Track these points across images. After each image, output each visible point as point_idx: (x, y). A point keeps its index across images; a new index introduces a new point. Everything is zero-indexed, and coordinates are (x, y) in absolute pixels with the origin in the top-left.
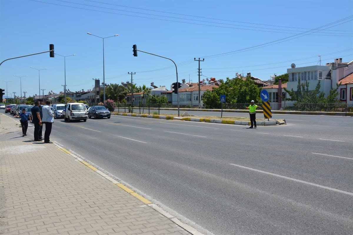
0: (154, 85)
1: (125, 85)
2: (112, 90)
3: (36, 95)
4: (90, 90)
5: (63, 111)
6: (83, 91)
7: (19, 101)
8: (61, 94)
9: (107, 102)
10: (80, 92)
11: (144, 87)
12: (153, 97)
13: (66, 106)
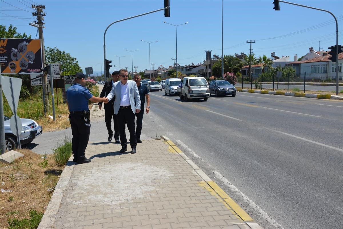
0: (275, 56)
1: (240, 57)
2: (226, 63)
3: (146, 70)
4: (201, 63)
5: (178, 86)
6: (193, 65)
7: (131, 76)
8: (170, 68)
9: (227, 76)
10: (190, 65)
11: (265, 58)
12: (278, 69)
13: (182, 81)
